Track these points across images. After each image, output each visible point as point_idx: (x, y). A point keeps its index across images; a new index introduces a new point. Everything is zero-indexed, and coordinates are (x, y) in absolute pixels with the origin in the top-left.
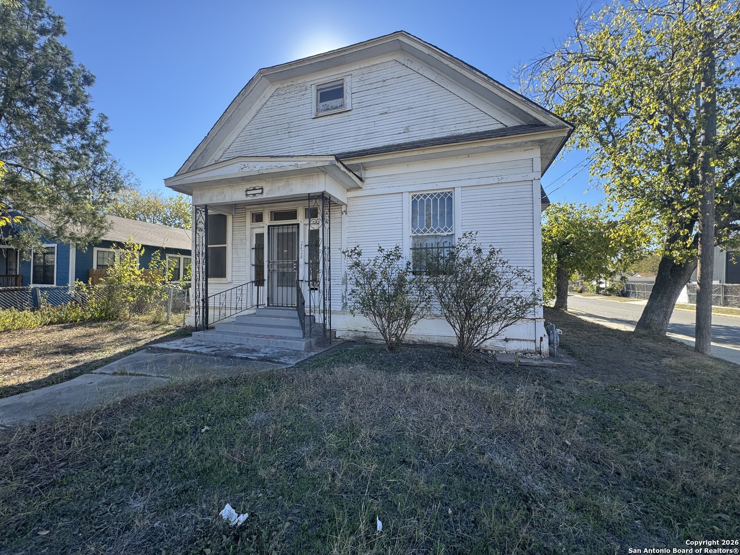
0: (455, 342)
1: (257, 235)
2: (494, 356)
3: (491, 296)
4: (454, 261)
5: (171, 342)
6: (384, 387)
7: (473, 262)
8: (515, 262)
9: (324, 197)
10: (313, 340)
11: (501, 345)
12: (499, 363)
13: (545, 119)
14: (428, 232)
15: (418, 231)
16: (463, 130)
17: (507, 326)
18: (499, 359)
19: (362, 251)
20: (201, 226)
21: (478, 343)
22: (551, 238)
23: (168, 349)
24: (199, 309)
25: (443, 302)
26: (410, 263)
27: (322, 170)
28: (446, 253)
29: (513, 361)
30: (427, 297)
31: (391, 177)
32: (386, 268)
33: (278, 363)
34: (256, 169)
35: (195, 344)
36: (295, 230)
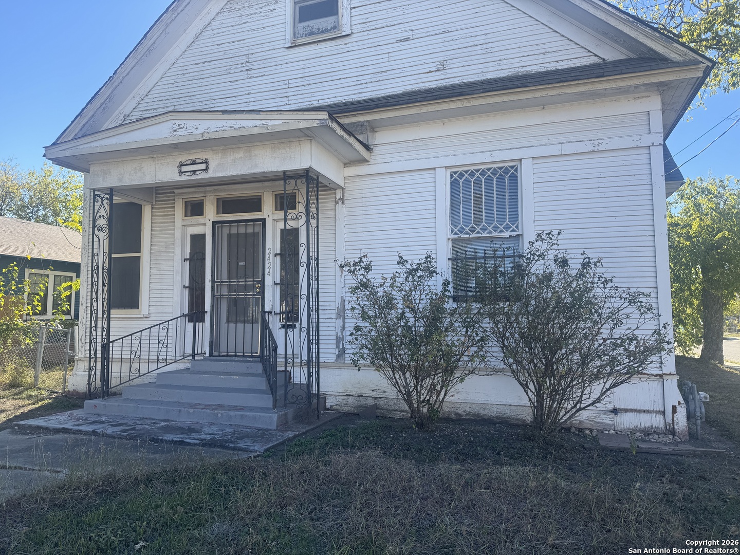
0: (528, 416)
1: (192, 236)
2: (595, 439)
3: (586, 337)
4: (523, 278)
5: (50, 418)
6: (417, 482)
7: (554, 281)
8: (625, 280)
9: (309, 178)
10: (290, 412)
11: (606, 420)
12: (604, 449)
13: (666, 50)
14: (478, 233)
15: (462, 231)
16: (533, 66)
17: (614, 386)
18: (602, 443)
19: (372, 264)
20: (102, 222)
21: (568, 415)
22: (689, 238)
23: (47, 428)
24: (96, 361)
25: (506, 347)
26: (449, 283)
27: (306, 134)
28: (508, 266)
29: (628, 446)
30: (479, 338)
31: (416, 144)
32: (411, 290)
33: (234, 449)
34: (198, 132)
35: (91, 420)
36: (258, 229)
